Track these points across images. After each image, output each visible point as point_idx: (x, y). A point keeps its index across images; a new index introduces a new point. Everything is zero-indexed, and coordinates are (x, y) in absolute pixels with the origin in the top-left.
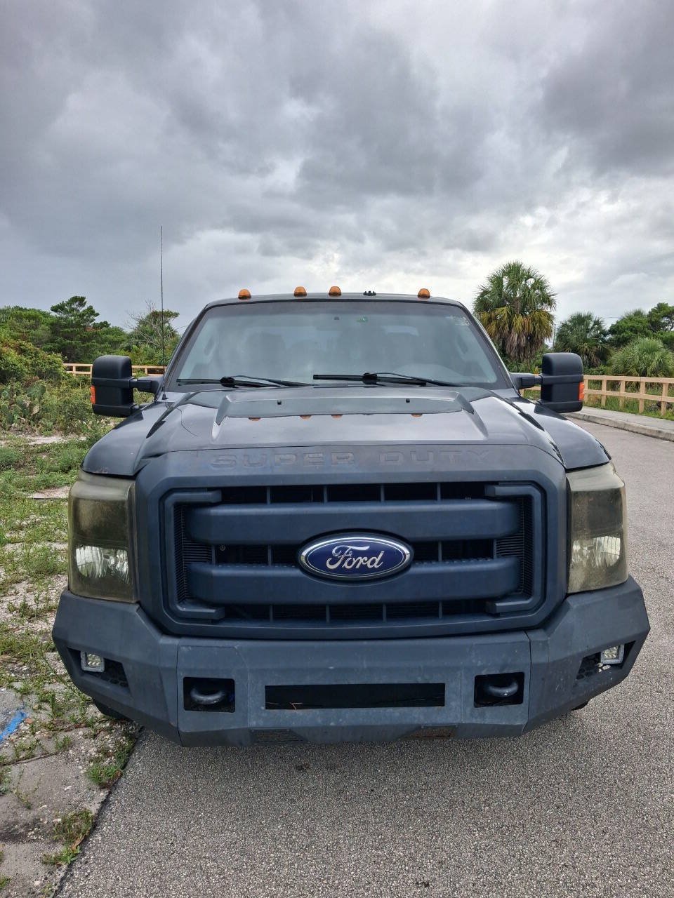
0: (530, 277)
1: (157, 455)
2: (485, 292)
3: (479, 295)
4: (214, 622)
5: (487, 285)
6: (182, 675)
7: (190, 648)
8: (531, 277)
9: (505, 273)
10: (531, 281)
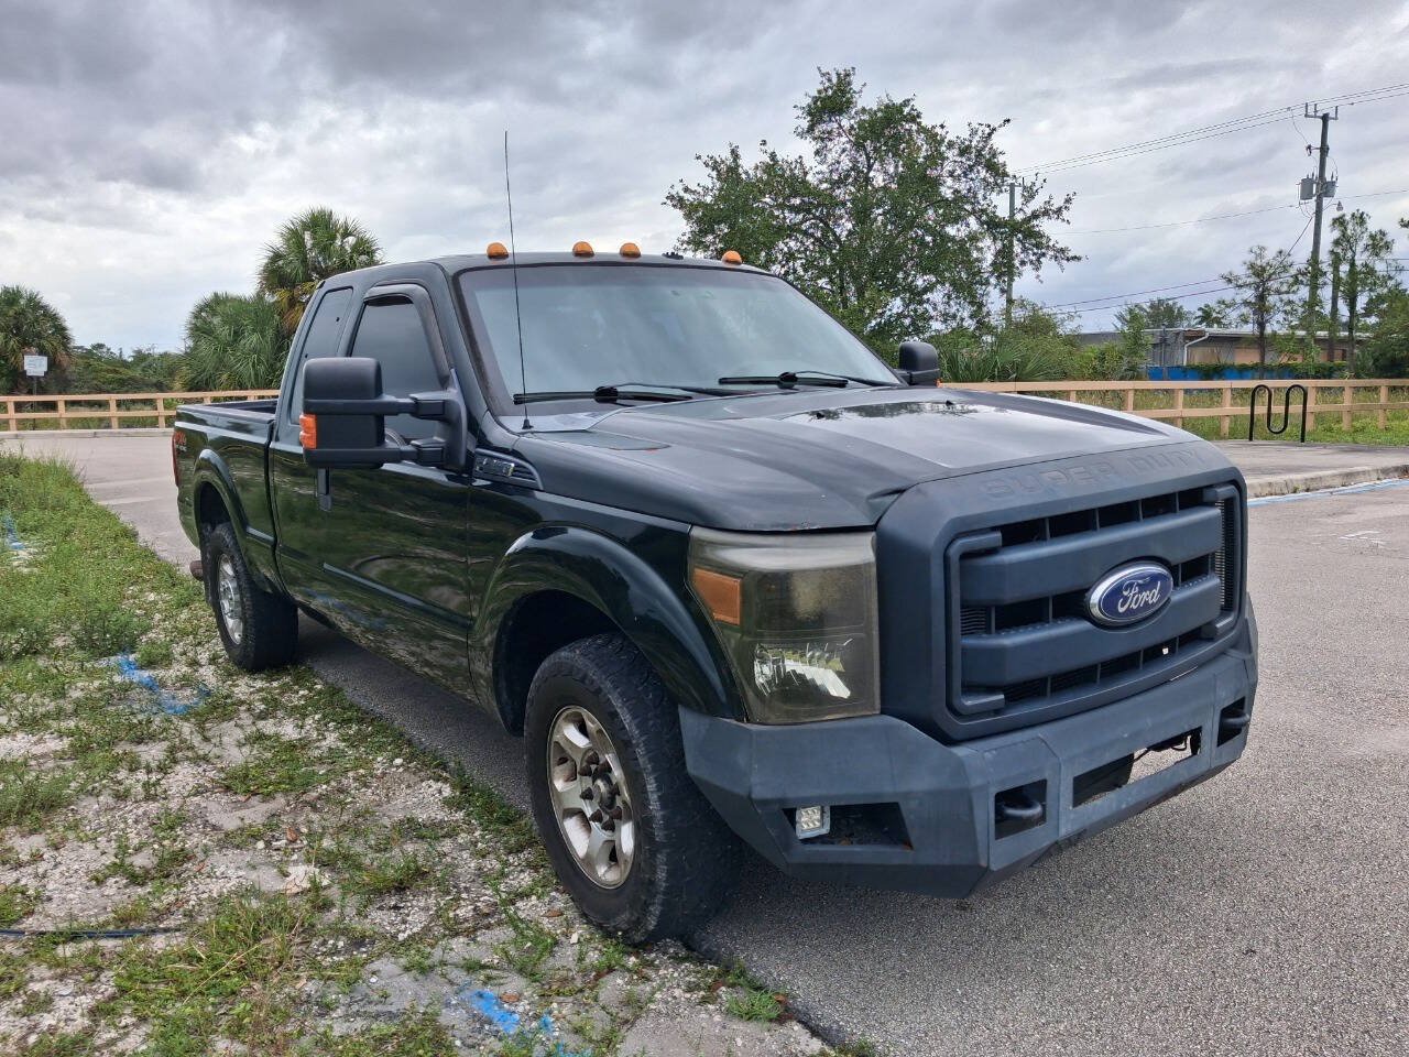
0: (346, 234)
1: (900, 492)
2: (277, 256)
3: (266, 261)
4: (997, 712)
5: (278, 242)
6: (994, 790)
7: (994, 752)
8: (350, 234)
9: (305, 226)
10: (351, 240)
